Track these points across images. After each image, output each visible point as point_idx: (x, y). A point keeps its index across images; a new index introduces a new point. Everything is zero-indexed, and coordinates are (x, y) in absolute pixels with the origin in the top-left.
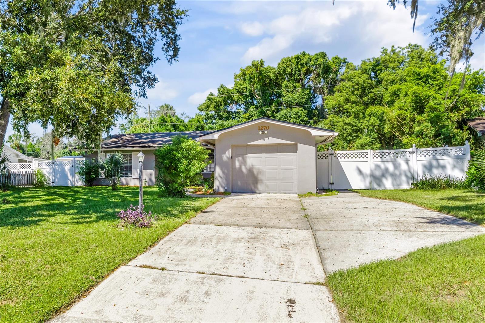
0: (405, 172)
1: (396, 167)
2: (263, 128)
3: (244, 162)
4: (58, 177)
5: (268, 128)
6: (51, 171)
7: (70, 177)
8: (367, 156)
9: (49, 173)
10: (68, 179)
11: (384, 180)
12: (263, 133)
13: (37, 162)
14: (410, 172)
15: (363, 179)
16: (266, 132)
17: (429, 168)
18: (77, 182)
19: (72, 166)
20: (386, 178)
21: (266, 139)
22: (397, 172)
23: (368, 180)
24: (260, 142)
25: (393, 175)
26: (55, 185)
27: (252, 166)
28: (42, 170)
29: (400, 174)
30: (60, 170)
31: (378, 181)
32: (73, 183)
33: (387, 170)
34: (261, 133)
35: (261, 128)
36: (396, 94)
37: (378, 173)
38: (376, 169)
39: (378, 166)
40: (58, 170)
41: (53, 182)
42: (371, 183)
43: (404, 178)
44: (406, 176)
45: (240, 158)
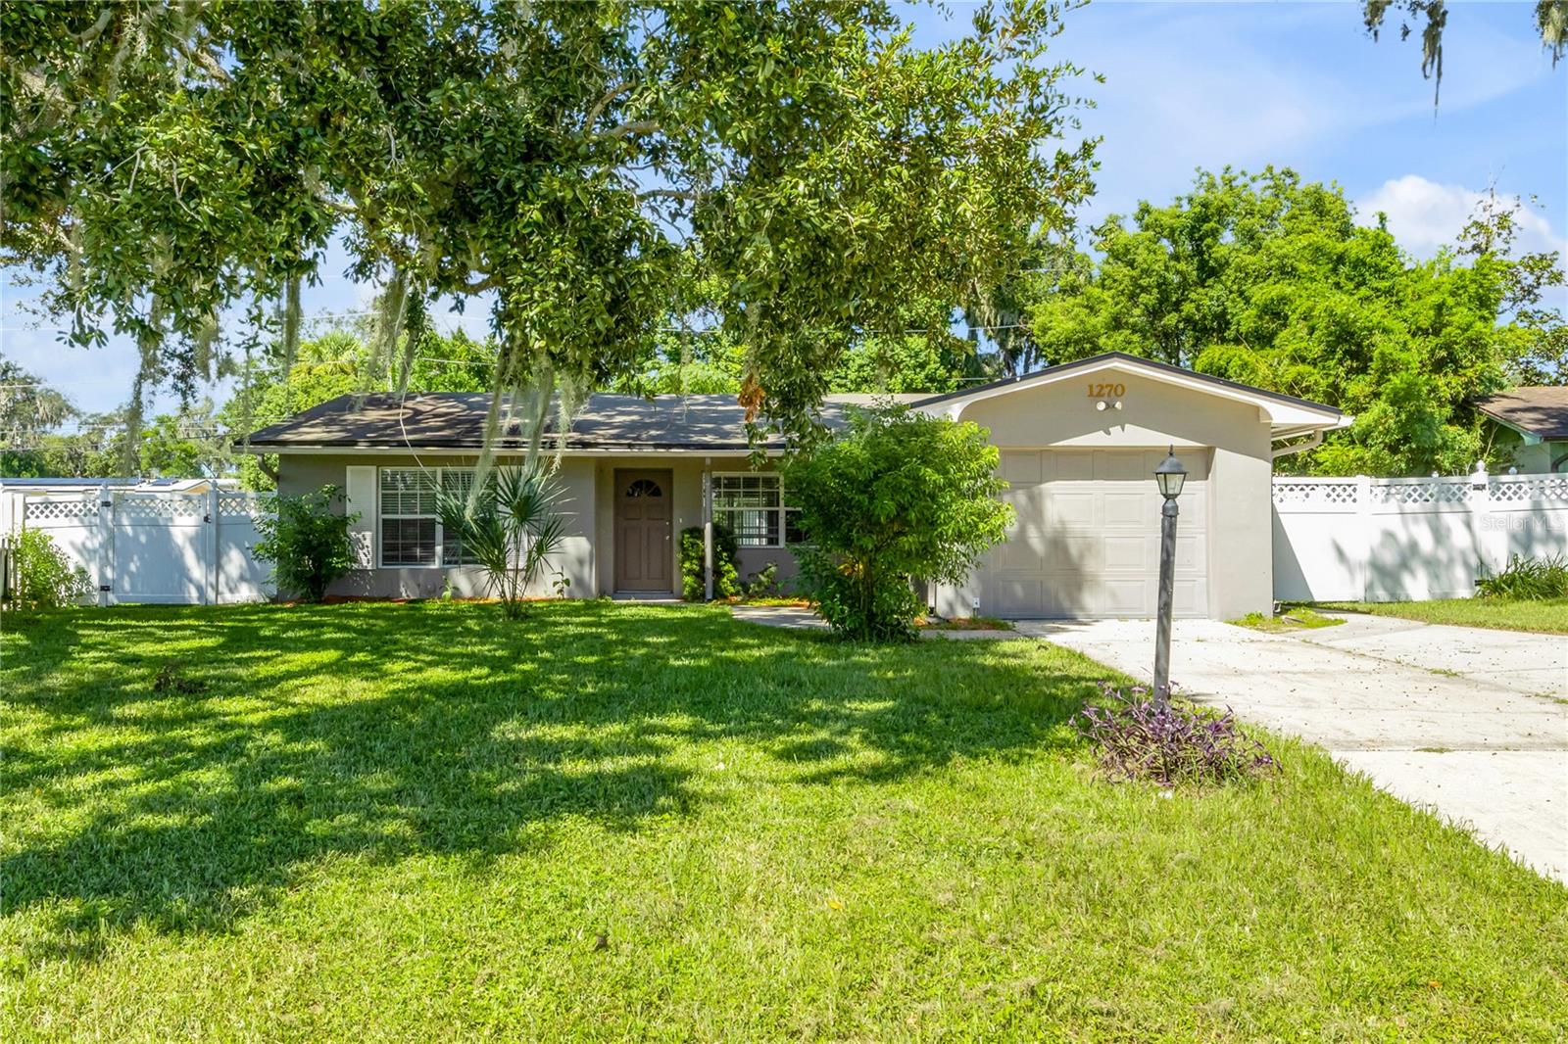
0: (1463, 554)
1: (1439, 535)
2: (1106, 390)
3: (1034, 511)
4: (133, 567)
5: (1120, 389)
6: (95, 543)
7: (197, 571)
8: (1354, 496)
9: (83, 550)
10: (184, 573)
11: (1407, 579)
12: (1110, 406)
13: (19, 498)
14: (1476, 550)
15: (1347, 575)
16: (1118, 405)
17: (1525, 539)
18: (231, 591)
19: (206, 519)
20: (1412, 573)
21: (1115, 430)
22: (1442, 555)
23: (1363, 577)
24: (1095, 439)
25: (1430, 563)
26: (113, 599)
27: (1062, 522)
28: (49, 533)
29: (1451, 561)
30: (143, 539)
31: (1389, 582)
32: (211, 595)
33: (1413, 546)
34: (1101, 406)
35: (1096, 391)
36: (1275, 312)
37: (1389, 558)
38: (1383, 545)
39: (1389, 535)
40: (136, 537)
41: (105, 589)
42: (1369, 588)
43: (1460, 573)
44: (1466, 565)
45: (1022, 497)
